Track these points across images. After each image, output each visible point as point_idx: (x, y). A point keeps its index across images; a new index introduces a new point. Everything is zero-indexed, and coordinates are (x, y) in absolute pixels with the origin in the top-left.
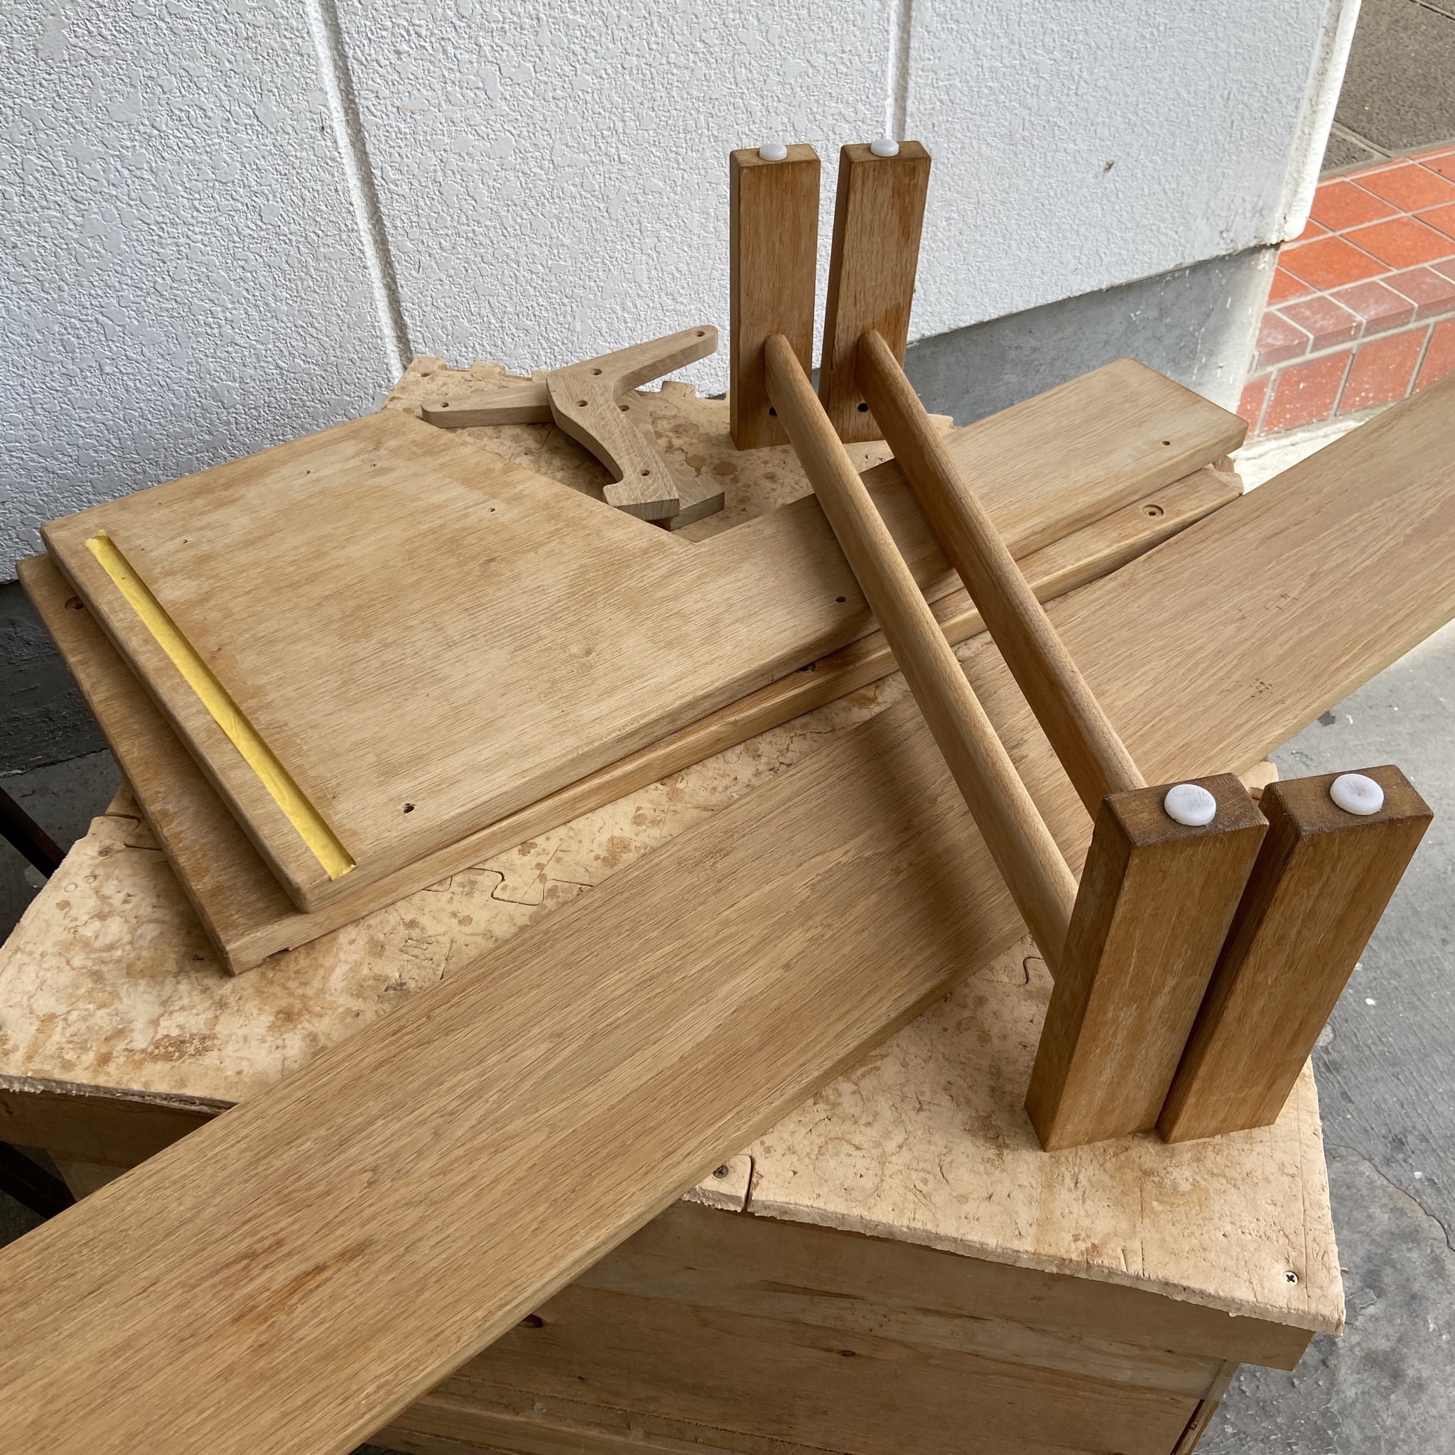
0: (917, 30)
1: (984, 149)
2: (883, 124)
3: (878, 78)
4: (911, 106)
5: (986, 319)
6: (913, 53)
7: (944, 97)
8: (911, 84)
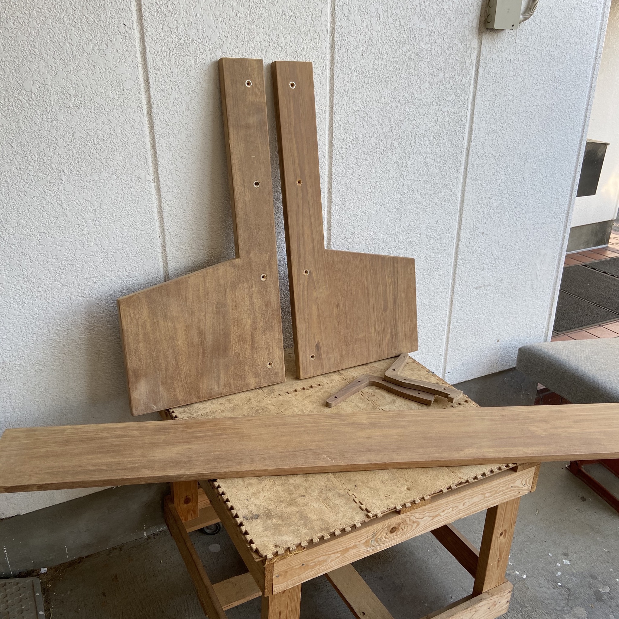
0: (453, 310)
1: (468, 337)
2: (444, 331)
3: (444, 321)
4: (451, 327)
5: (468, 380)
6: (452, 315)
7: (459, 325)
8: (452, 322)
